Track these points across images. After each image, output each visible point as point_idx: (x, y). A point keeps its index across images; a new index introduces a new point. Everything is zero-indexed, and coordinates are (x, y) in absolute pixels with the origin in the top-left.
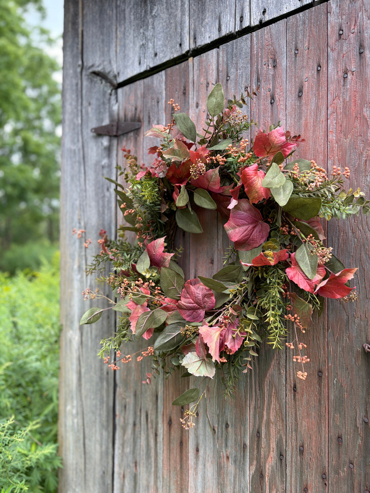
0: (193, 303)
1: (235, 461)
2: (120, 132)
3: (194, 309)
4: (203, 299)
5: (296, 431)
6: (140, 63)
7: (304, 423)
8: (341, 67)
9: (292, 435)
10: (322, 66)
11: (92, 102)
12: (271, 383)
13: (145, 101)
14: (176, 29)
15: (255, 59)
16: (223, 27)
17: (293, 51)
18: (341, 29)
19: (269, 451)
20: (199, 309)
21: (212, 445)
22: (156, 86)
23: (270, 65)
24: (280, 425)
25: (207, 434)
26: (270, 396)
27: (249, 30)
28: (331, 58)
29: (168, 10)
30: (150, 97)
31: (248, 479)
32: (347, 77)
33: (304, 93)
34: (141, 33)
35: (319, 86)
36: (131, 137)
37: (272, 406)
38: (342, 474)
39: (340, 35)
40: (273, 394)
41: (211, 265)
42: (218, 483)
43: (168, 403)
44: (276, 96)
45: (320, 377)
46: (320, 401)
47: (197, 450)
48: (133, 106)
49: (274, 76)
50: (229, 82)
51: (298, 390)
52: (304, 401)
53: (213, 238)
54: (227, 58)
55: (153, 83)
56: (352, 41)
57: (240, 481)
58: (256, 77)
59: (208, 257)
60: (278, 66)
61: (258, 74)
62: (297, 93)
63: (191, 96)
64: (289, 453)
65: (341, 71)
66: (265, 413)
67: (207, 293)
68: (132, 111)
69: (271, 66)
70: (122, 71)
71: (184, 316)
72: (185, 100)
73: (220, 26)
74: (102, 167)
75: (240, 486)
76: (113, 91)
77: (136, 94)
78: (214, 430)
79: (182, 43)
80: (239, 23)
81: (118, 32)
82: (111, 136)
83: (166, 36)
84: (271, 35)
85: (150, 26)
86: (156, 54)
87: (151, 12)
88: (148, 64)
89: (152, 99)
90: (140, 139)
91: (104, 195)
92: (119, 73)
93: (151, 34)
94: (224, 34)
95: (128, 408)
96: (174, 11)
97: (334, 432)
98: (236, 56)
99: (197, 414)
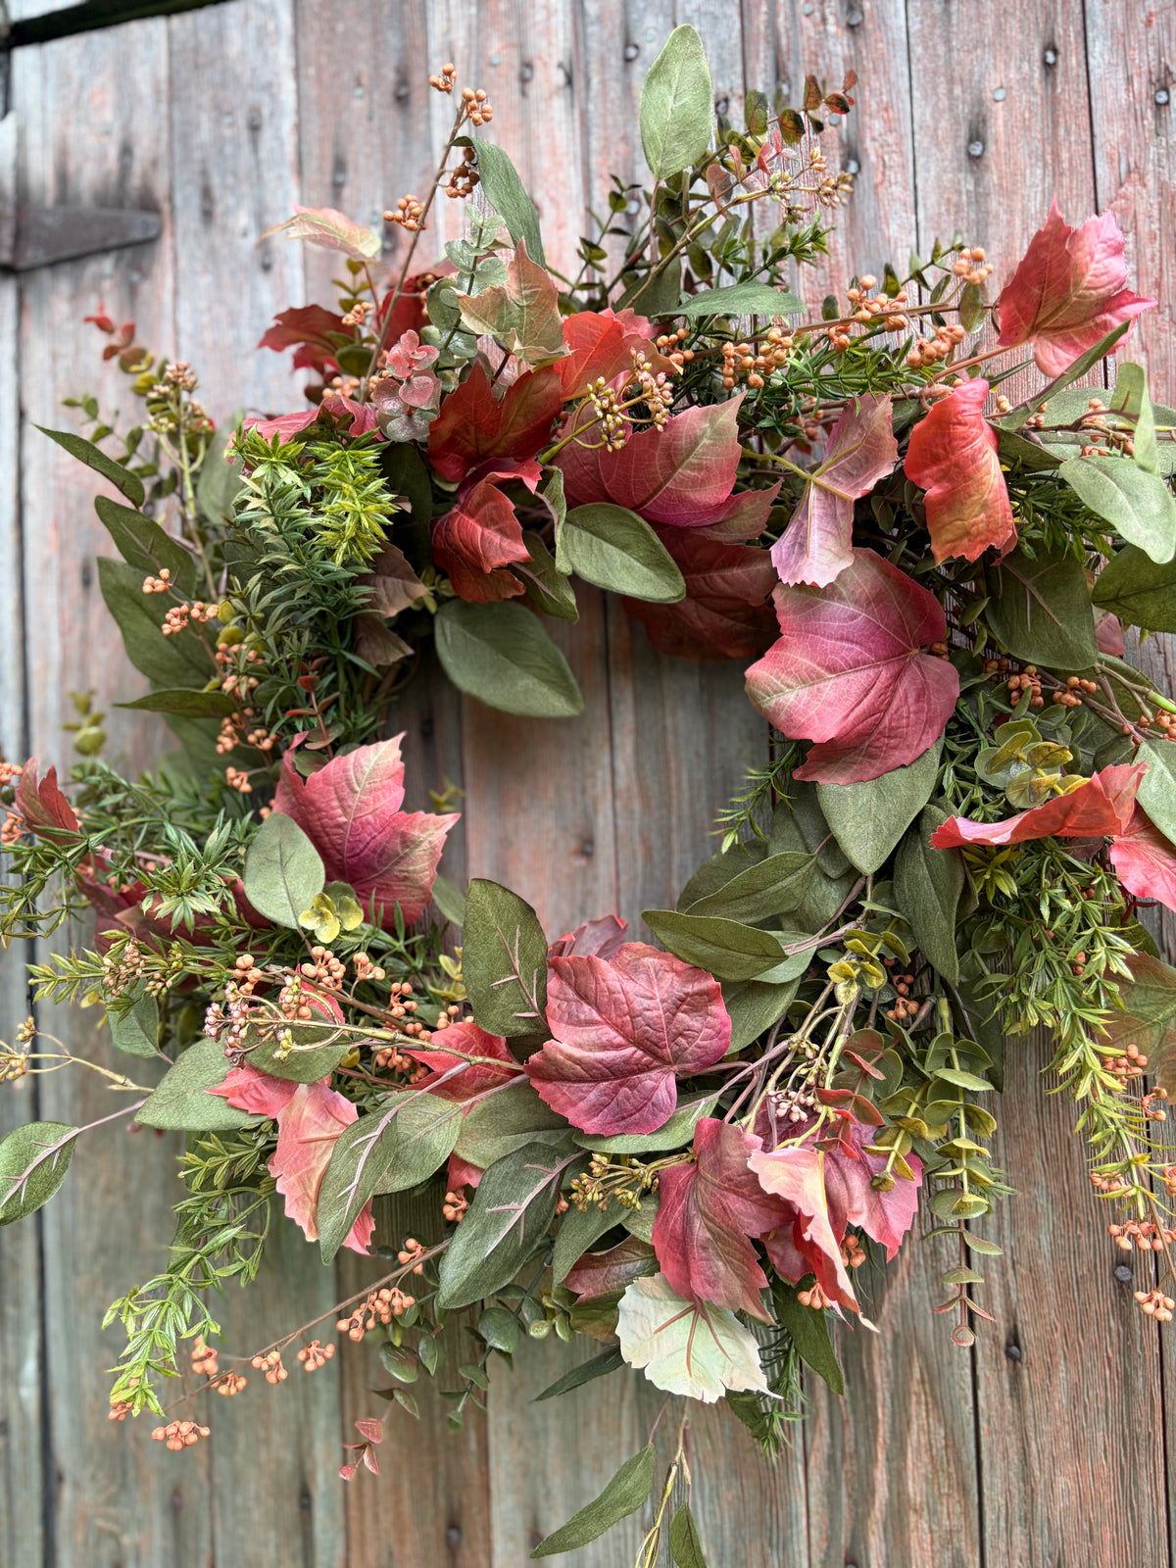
0: (618, 1047)
2: (32, 255)
3: (620, 1073)
4: (669, 1023)
5: (1028, 1520)
7: (1061, 1482)
8: (1144, 59)
9: (1010, 1543)
10: (1062, 50)
12: (901, 1342)
13: (177, 115)
20: (648, 1068)
22: (243, 54)
23: (831, 19)
24: (953, 1514)
26: (900, 1399)
28: (1100, 21)
30: (205, 99)
32: (1167, 103)
33: (991, 147)
35: (1055, 124)
36: (101, 277)
37: (914, 1438)
40: (915, 1387)
41: (581, 862)
43: (369, 1516)
44: (868, 144)
45: (1123, 1285)
46: (1127, 1381)
48: (108, 133)
50: (638, 67)
51: (1032, 1350)
52: (1061, 1396)
53: (586, 743)
55: (220, 36)
58: (770, 62)
59: (564, 829)
60: (869, 26)
61: (777, 49)
62: (962, 142)
63: (437, 116)
65: (1144, 79)
66: (881, 1475)
67: (689, 989)
68: (102, 157)
69: (837, 24)
71: (571, 1115)
72: (407, 129)
77: (123, 80)
89: (220, 110)
90: (156, 291)
99: (535, 1540)
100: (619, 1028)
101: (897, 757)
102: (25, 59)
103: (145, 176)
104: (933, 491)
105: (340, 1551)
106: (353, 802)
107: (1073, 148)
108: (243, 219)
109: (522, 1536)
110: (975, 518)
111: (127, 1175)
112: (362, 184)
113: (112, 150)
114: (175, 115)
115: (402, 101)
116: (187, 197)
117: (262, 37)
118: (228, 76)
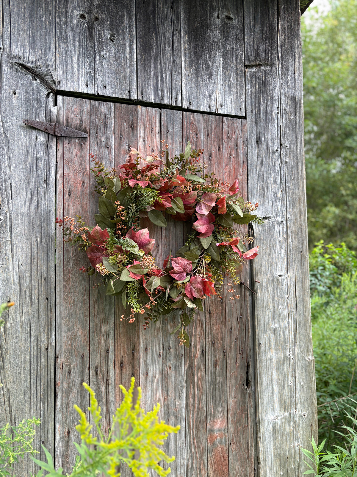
0: (181, 269)
1: (175, 368)
3: (180, 273)
4: (186, 266)
5: (211, 334)
6: (87, 85)
7: (215, 328)
8: (229, 152)
9: (209, 337)
10: (220, 148)
11: (17, 92)
14: (125, 78)
15: (185, 128)
16: (165, 98)
17: (207, 134)
18: (228, 134)
19: (196, 352)
20: (183, 272)
21: (158, 365)
24: (202, 335)
25: (155, 359)
26: (196, 320)
27: (180, 109)
29: (117, 60)
30: (97, 117)
31: (184, 373)
32: (231, 158)
33: (212, 158)
34: (88, 62)
35: (219, 157)
36: (75, 142)
37: (198, 325)
38: (232, 346)
39: (228, 136)
40: (198, 319)
42: (163, 387)
45: (222, 303)
46: (222, 314)
47: (147, 373)
48: (78, 116)
49: (197, 142)
50: (168, 134)
51: (212, 312)
52: (215, 317)
53: (158, 230)
54: (167, 119)
55: (100, 107)
56: (233, 141)
57: (179, 378)
60: (198, 137)
61: (187, 137)
62: (209, 157)
63: (138, 132)
64: (207, 348)
66: (194, 331)
67: (189, 262)
69: (195, 136)
70: (64, 81)
71: (175, 278)
73: (162, 96)
74: (37, 159)
75: (179, 381)
76: (51, 95)
77: (81, 108)
78: (160, 355)
79: (131, 91)
80: (174, 101)
81: (57, 45)
82: (49, 134)
83: (115, 79)
84: (194, 119)
85: (98, 62)
86: (105, 87)
87: (99, 51)
88: (96, 90)
89: (100, 119)
90: (86, 147)
91: (40, 186)
92: (59, 81)
93: (99, 69)
94: (165, 103)
95: (74, 372)
96: (123, 64)
97: (228, 327)
98: (173, 120)
99: (146, 349)
100: (181, 267)
101: (208, 235)
102: (60, 98)
103: (85, 126)
104: (220, 206)
105: (114, 358)
106: (142, 237)
107: (221, 161)
108: (103, 139)
109: (144, 349)
110: (224, 210)
111: (74, 300)
112: (125, 139)
113: (78, 120)
114: (91, 117)
115: (132, 128)
116: (93, 132)
117: (108, 109)
118: (102, 114)
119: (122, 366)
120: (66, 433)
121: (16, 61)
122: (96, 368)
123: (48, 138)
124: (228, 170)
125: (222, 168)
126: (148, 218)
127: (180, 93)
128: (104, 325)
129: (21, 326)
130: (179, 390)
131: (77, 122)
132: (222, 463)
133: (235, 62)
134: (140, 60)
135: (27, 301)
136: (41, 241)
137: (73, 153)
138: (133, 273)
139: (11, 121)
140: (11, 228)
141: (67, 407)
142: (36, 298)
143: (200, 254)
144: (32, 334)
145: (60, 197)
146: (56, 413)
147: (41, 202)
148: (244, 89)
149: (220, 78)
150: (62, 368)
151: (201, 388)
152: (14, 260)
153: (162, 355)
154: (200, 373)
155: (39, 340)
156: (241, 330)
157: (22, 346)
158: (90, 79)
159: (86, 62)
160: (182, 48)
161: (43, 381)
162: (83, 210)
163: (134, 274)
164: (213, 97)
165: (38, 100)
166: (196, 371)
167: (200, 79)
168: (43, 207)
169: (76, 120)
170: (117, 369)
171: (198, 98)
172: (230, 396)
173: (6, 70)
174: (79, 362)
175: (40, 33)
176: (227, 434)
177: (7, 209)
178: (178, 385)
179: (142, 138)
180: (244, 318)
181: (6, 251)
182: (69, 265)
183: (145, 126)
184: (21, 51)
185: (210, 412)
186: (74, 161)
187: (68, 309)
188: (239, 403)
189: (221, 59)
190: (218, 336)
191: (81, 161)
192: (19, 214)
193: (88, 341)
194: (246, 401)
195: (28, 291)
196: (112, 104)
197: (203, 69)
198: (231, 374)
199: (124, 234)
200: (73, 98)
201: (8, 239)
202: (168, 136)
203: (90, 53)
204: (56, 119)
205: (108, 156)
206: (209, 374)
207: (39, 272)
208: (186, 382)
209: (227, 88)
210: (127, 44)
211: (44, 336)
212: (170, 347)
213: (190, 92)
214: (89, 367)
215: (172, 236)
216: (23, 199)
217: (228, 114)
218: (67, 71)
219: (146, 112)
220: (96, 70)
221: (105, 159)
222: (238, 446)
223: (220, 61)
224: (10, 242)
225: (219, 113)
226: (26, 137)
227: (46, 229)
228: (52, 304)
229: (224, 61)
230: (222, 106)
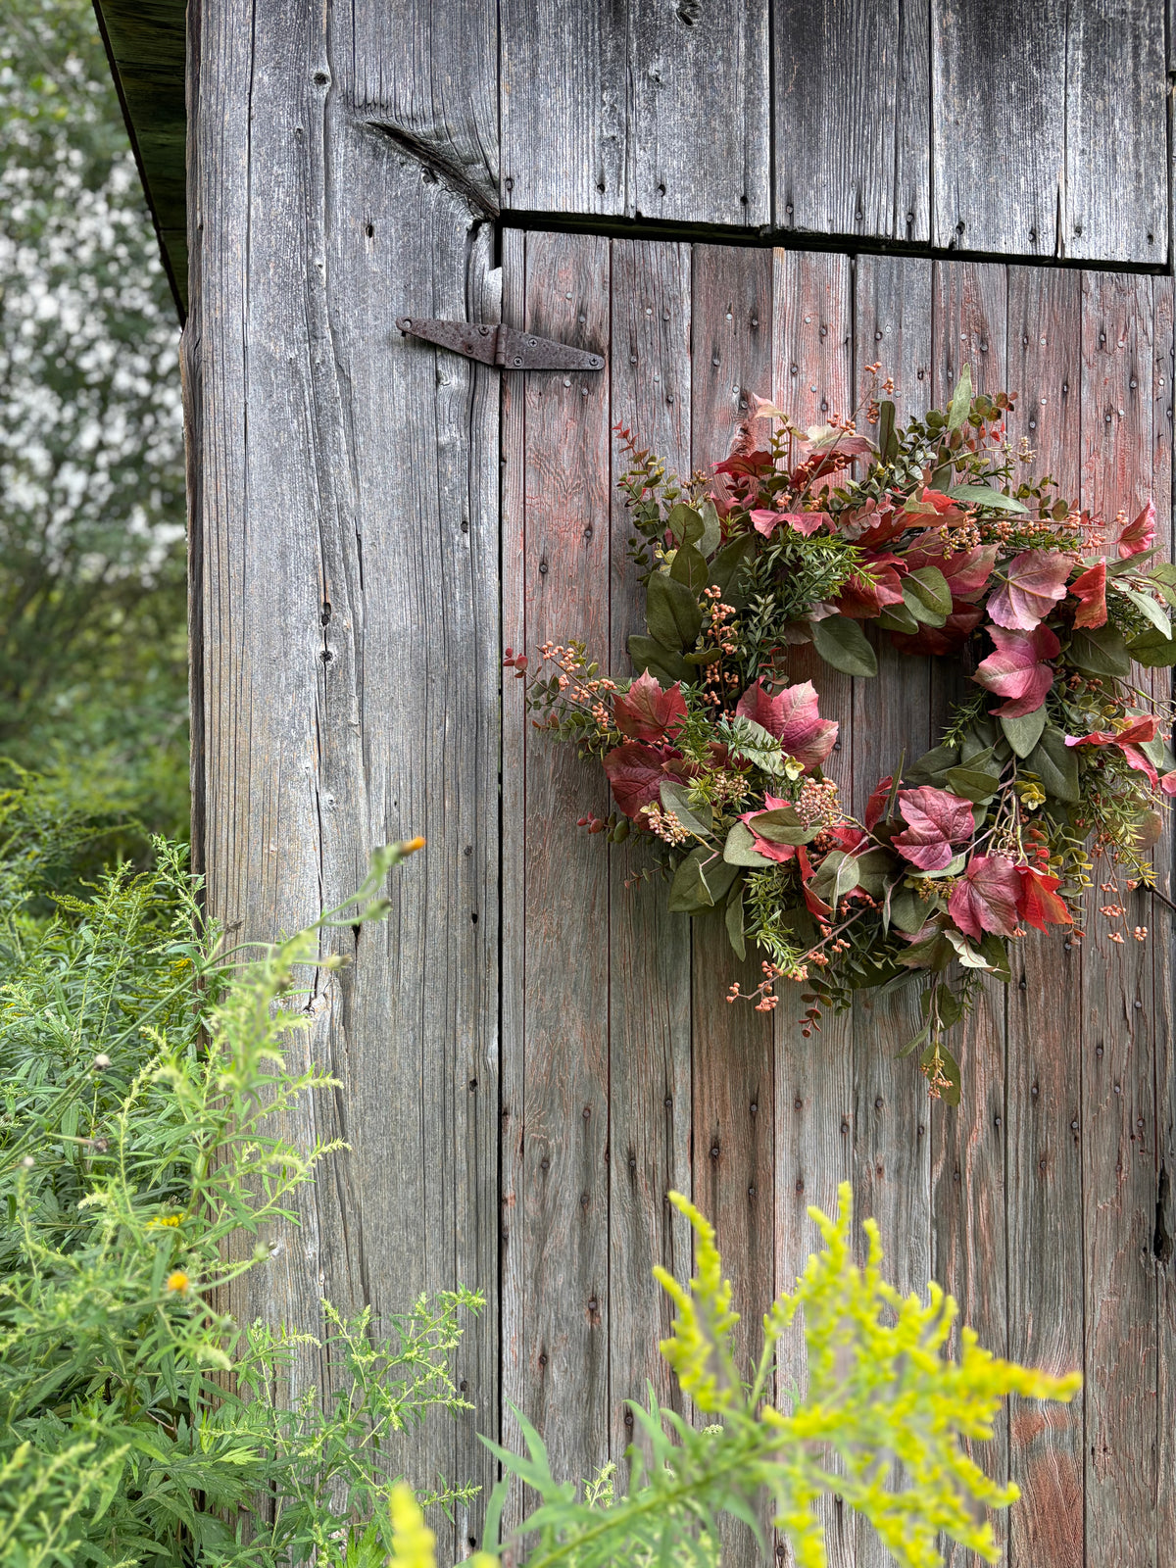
0: (934, 830)
1: (898, 1171)
4: (952, 820)
5: (1027, 1061)
6: (601, 187)
7: (1040, 1041)
8: (1102, 401)
9: (1018, 1073)
10: (1070, 387)
11: (377, 225)
14: (730, 151)
15: (941, 319)
16: (870, 215)
17: (1020, 338)
18: (1102, 332)
19: (973, 1121)
20: (943, 840)
21: (839, 1161)
22: (659, 274)
23: (974, 345)
24: (994, 1064)
25: (827, 1138)
26: (974, 1013)
27: (926, 250)
28: (1086, 377)
29: (703, 88)
30: (635, 295)
31: (927, 1193)
32: (1110, 422)
33: (1039, 426)
34: (604, 104)
35: (1066, 421)
36: (562, 386)
37: (980, 1030)
38: (1104, 1108)
39: (1102, 343)
40: (981, 1006)
42: (857, 1236)
43: (705, 1104)
45: (1068, 953)
47: (800, 1185)
48: (569, 298)
49: (983, 369)
50: (881, 345)
51: (1030, 984)
52: (1041, 1003)
53: (842, 689)
54: (877, 290)
55: (645, 260)
56: (1120, 361)
57: (910, 1207)
58: (945, 359)
60: (989, 352)
61: (948, 353)
62: (1028, 421)
63: (776, 342)
64: (1012, 1108)
65: (1102, 408)
66: (964, 1049)
67: (962, 805)
69: (976, 349)
70: (525, 180)
71: (915, 860)
72: (756, 344)
73: (859, 209)
74: (440, 450)
75: (909, 1217)
76: (485, 227)
77: (581, 268)
78: (844, 1124)
79: (750, 198)
80: (904, 223)
81: (505, 53)
82: (477, 362)
83: (697, 156)
84: (976, 286)
85: (640, 102)
86: (662, 188)
87: (644, 63)
88: (632, 201)
89: (645, 304)
90: (599, 402)
91: (450, 542)
92: (510, 179)
93: (643, 124)
94: (871, 232)
95: (558, 1164)
96: (725, 102)
97: (1090, 1041)
98: (898, 295)
99: (798, 1104)
100: (935, 821)
101: (1031, 708)
102: (512, 236)
103: (593, 330)
104: (1085, 599)
106: (792, 712)
107: (1071, 435)
108: (656, 375)
109: (791, 1102)
110: (1097, 612)
112: (729, 368)
113: (573, 310)
114: (615, 299)
115: (754, 329)
116: (621, 349)
117: (673, 268)
118: (650, 285)
119: (715, 1156)
120: (536, 1361)
121: (374, 118)
122: (631, 1157)
123: (473, 376)
124: (1099, 466)
125: (1076, 461)
126: (811, 645)
127: (923, 191)
128: (656, 1011)
129: (394, 1004)
130: (910, 1250)
131: (568, 319)
132: (1060, 1514)
133: (1130, 63)
134: (785, 82)
135: (411, 924)
136: (456, 728)
137: (556, 424)
138: (764, 839)
139: (361, 325)
140: (360, 683)
141: (538, 1278)
142: (440, 914)
143: (998, 775)
144: (428, 1033)
145: (514, 577)
146: (505, 1293)
147: (453, 596)
148: (1163, 161)
149: (1075, 124)
150: (522, 1150)
151: (988, 1246)
152: (372, 788)
153: (851, 1125)
154: (985, 1196)
155: (448, 1053)
156: (1138, 1050)
157: (397, 1072)
158: (611, 164)
159: (598, 103)
160: (936, 26)
161: (462, 1188)
162: (586, 621)
163: (769, 842)
164: (1047, 197)
165: (442, 249)
166: (970, 1186)
167: (1000, 134)
168: (459, 611)
169: (565, 313)
170: (699, 1164)
171: (991, 206)
172: (1092, 1286)
173: (342, 151)
174: (574, 1134)
175: (449, 14)
176: (1080, 1417)
177: (348, 622)
178: (908, 1231)
179: (786, 363)
180: (1148, 1009)
181: (347, 757)
182: (544, 806)
183: (799, 322)
184: (388, 81)
185: (1020, 1337)
186: (557, 452)
187: (539, 952)
188: (1128, 1313)
189: (1080, 54)
190: (1053, 1071)
191: (583, 454)
192: (385, 639)
193: (606, 1062)
194: (1153, 1307)
195: (415, 891)
196: (685, 247)
197: (1010, 97)
198: (1099, 1206)
199: (731, 704)
200: (555, 235)
201: (354, 719)
202: (881, 352)
203: (611, 73)
204: (498, 312)
205: (670, 432)
206: (1017, 1202)
207: (449, 829)
208: (935, 1223)
209: (1101, 161)
210: (740, 29)
211: (466, 1042)
212: (879, 1099)
213: (961, 186)
214: (608, 1152)
215: (890, 710)
216: (397, 587)
217: (1104, 258)
218: (535, 143)
219: (801, 271)
220: (632, 129)
221: (662, 442)
222: (1118, 1462)
223: (1075, 61)
224: (357, 730)
225: (1068, 255)
226: (403, 376)
227: (472, 687)
228: (488, 936)
229: (1088, 62)
230: (1078, 230)
